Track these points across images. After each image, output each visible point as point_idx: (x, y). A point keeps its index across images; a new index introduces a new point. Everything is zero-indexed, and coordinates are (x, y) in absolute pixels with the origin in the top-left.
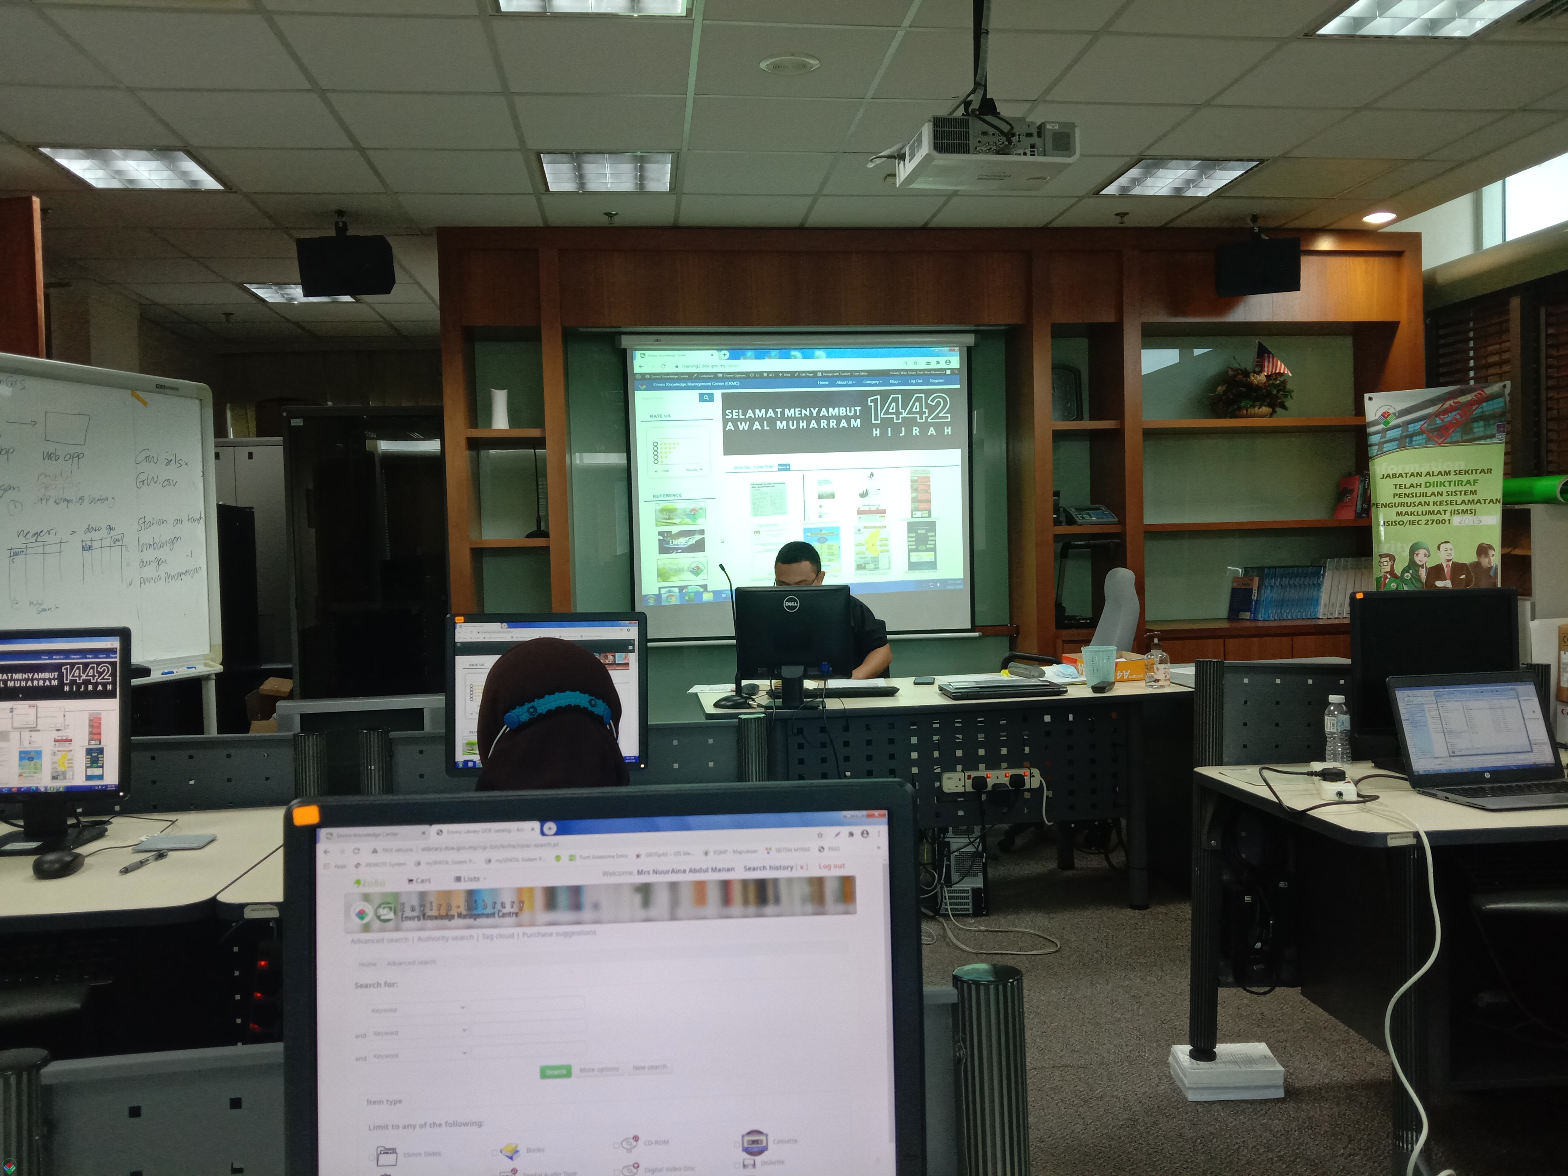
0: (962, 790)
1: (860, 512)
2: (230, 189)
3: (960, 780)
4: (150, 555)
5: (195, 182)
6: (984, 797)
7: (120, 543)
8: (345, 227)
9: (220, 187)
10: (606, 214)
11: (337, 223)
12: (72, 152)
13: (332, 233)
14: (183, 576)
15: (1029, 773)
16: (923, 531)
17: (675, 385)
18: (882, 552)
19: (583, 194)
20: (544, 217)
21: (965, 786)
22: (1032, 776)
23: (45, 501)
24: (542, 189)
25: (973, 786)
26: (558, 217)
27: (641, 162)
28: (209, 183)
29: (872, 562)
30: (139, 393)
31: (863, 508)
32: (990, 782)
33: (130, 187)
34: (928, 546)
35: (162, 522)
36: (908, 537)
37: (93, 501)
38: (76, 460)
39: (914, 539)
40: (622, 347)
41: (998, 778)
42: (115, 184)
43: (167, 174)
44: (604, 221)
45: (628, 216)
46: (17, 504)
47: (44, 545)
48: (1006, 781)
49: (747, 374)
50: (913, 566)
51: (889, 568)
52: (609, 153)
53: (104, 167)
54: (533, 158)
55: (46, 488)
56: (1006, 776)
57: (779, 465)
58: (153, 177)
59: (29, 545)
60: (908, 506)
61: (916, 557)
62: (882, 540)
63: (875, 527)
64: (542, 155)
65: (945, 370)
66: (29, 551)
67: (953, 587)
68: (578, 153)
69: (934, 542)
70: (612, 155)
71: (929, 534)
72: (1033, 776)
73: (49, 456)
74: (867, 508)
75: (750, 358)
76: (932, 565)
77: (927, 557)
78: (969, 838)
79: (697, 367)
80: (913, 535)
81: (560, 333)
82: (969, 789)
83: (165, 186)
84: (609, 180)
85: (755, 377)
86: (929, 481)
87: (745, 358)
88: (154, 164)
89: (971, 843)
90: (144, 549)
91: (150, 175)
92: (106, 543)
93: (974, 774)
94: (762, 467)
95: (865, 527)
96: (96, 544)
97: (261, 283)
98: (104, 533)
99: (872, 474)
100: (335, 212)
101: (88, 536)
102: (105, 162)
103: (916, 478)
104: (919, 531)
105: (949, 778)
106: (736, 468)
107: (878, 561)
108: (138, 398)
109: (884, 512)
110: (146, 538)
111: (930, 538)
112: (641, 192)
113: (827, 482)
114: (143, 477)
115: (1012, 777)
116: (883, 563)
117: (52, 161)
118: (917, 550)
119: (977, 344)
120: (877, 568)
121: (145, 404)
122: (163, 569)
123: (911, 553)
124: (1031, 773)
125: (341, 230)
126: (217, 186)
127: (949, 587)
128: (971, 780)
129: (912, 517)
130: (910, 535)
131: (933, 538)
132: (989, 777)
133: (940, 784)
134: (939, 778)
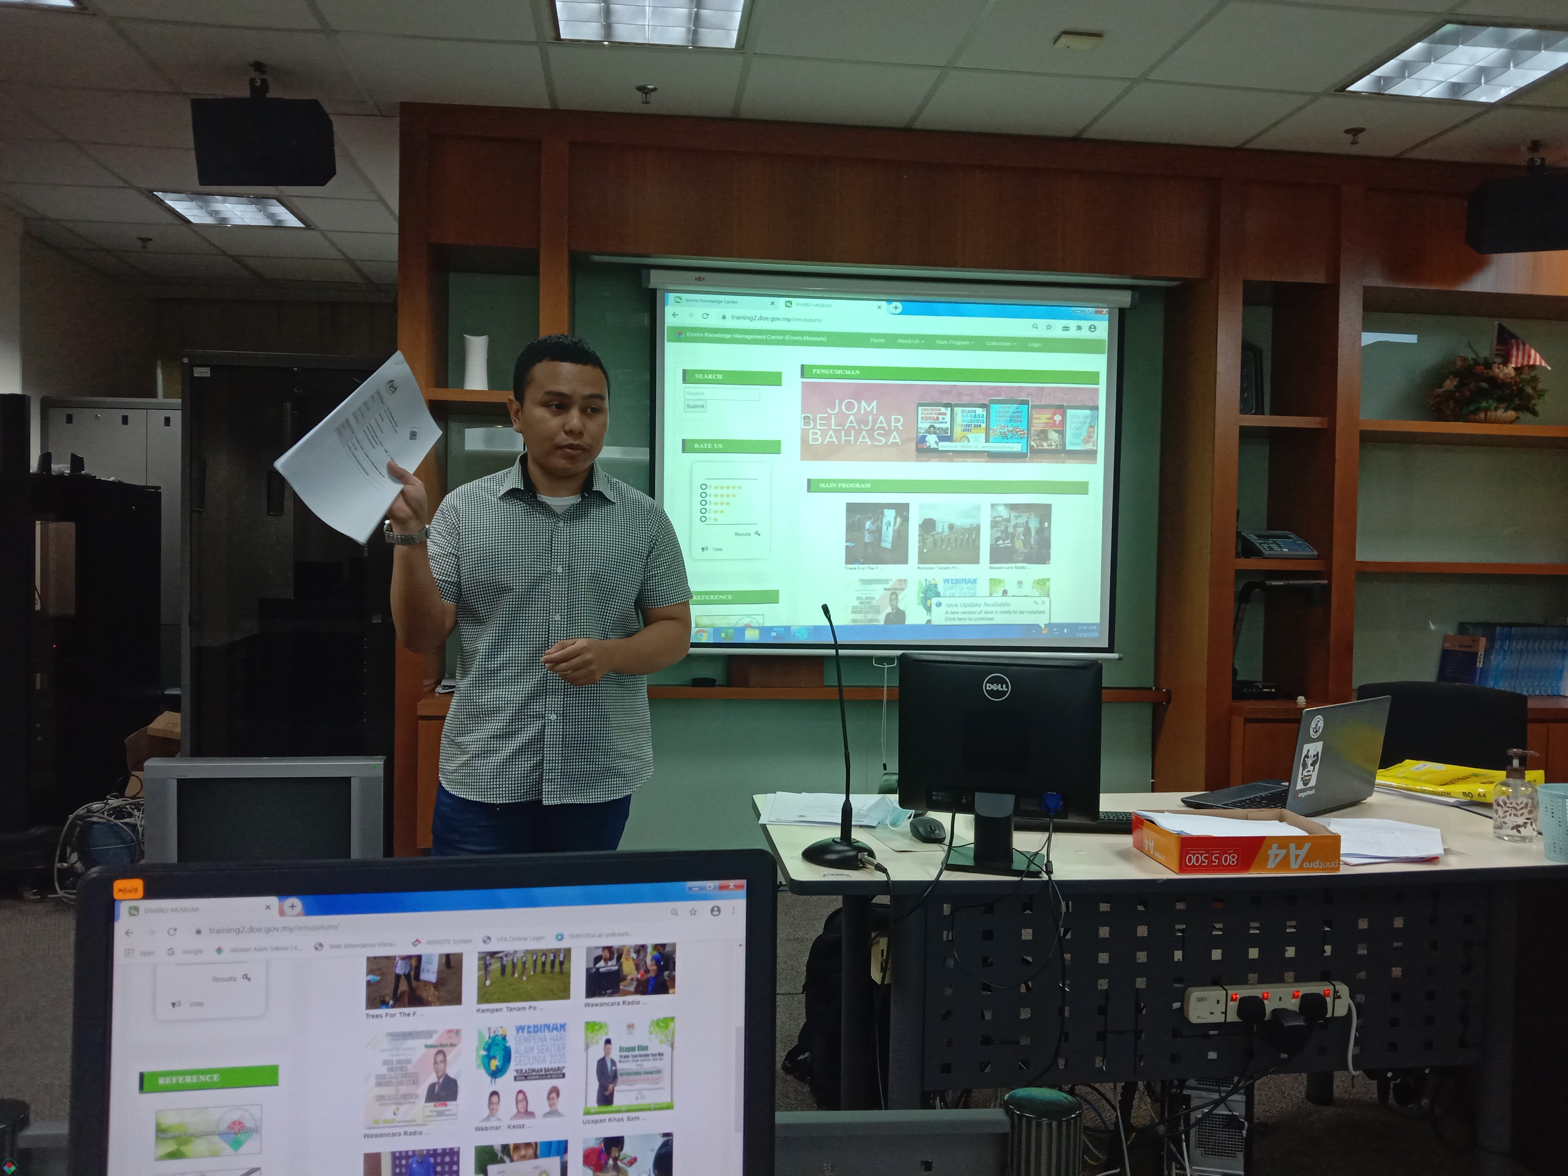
0: (1221, 1019)
3: (1218, 1002)
6: (1256, 1031)
8: (264, 87)
10: (639, 89)
11: (253, 81)
13: (246, 93)
15: (1332, 993)
19: (609, 45)
21: (1225, 1013)
22: (1337, 996)
25: (1240, 1012)
32: (1270, 1006)
40: (652, 287)
41: (1281, 998)
44: (635, 102)
48: (1293, 1004)
56: (1294, 997)
72: (1339, 997)
81: (566, 261)
82: (1233, 1017)
93: (1241, 992)
100: (252, 66)
105: (1200, 1000)
112: (694, 47)
115: (1305, 997)
119: (1132, 307)
124: (1335, 992)
125: (259, 90)
128: (1236, 1004)
132: (1267, 999)
133: (1182, 1005)
134: (1182, 997)
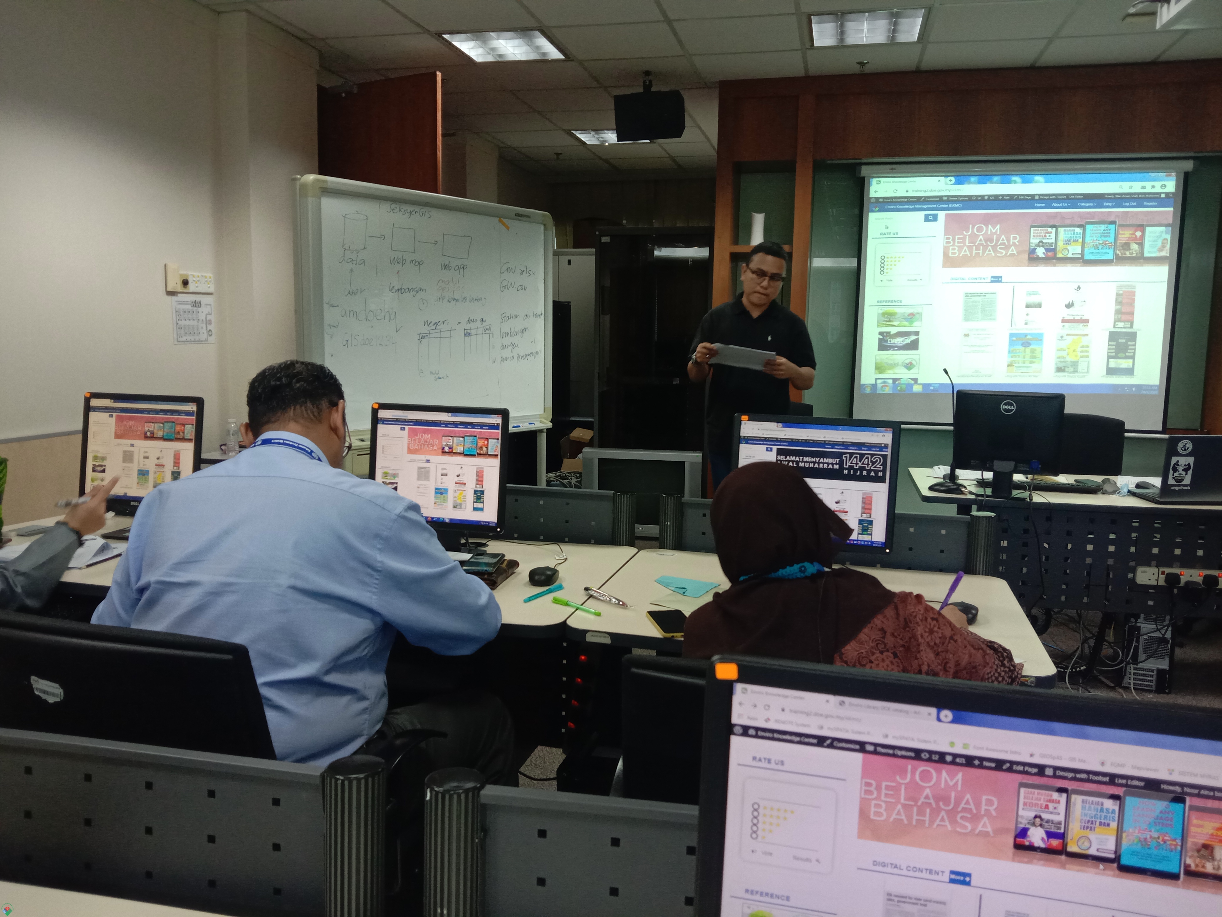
0: (1155, 583)
1: (1064, 321)
2: (570, 58)
3: (1154, 574)
4: (507, 341)
5: (544, 54)
6: (1175, 591)
7: (489, 332)
8: (651, 85)
9: (562, 57)
10: (858, 63)
11: (644, 82)
12: (463, 36)
13: (641, 90)
14: (528, 357)
16: (1124, 341)
17: (904, 207)
18: (1082, 357)
19: (841, 47)
20: (806, 69)
21: (1158, 580)
23: (441, 300)
24: (808, 45)
25: (1166, 581)
26: (818, 66)
27: (895, 18)
28: (554, 54)
29: (1072, 366)
30: (504, 220)
31: (1067, 318)
32: (1183, 579)
33: (500, 60)
34: (1127, 354)
35: (517, 317)
36: (1109, 345)
37: (472, 300)
38: (462, 270)
39: (1114, 347)
40: (862, 175)
41: (1191, 576)
42: (490, 59)
43: (525, 48)
44: (857, 69)
45: (877, 64)
46: (424, 301)
47: (440, 332)
48: (1200, 580)
49: (970, 197)
50: (1111, 371)
51: (1088, 372)
52: (869, 12)
53: (483, 46)
54: (805, 20)
55: (443, 290)
56: (1200, 576)
57: (992, 277)
58: (516, 52)
59: (431, 332)
60: (1111, 316)
61: (1113, 363)
62: (1082, 347)
63: (1077, 335)
64: (812, 17)
65: (1160, 193)
66: (431, 336)
67: (1148, 392)
68: (844, 14)
69: (1133, 351)
70: (872, 13)
71: (1129, 343)
73: (446, 267)
74: (1071, 318)
75: (974, 183)
76: (1130, 372)
77: (1125, 364)
78: (1156, 625)
79: (925, 191)
80: (1114, 343)
81: (811, 165)
82: (1162, 582)
83: (523, 58)
84: (865, 34)
85: (976, 200)
86: (1134, 296)
87: (970, 183)
88: (517, 42)
89: (1158, 630)
90: (504, 337)
91: (514, 50)
92: (480, 331)
93: (1168, 570)
94: (976, 279)
95: (1068, 335)
96: (473, 332)
97: (584, 130)
98: (478, 324)
99: (1079, 288)
100: (644, 73)
101: (468, 326)
102: (485, 42)
103: (1121, 292)
104: (1120, 341)
105: (1143, 572)
106: (952, 279)
107: (1078, 365)
108: (504, 224)
109: (1087, 321)
110: (506, 329)
111: (1130, 347)
112: (892, 43)
113: (1035, 293)
114: (505, 283)
115: (1206, 577)
116: (1082, 367)
117: (450, 43)
118: (1116, 357)
119: (1195, 169)
120: (1075, 371)
121: (508, 228)
122: (516, 351)
123: (1110, 360)
125: (647, 87)
126: (561, 57)
127: (1144, 392)
128: (1164, 576)
129: (1114, 327)
130: (1110, 343)
131: (1133, 347)
132: (1183, 575)
133: (1134, 576)
134: (1134, 571)
